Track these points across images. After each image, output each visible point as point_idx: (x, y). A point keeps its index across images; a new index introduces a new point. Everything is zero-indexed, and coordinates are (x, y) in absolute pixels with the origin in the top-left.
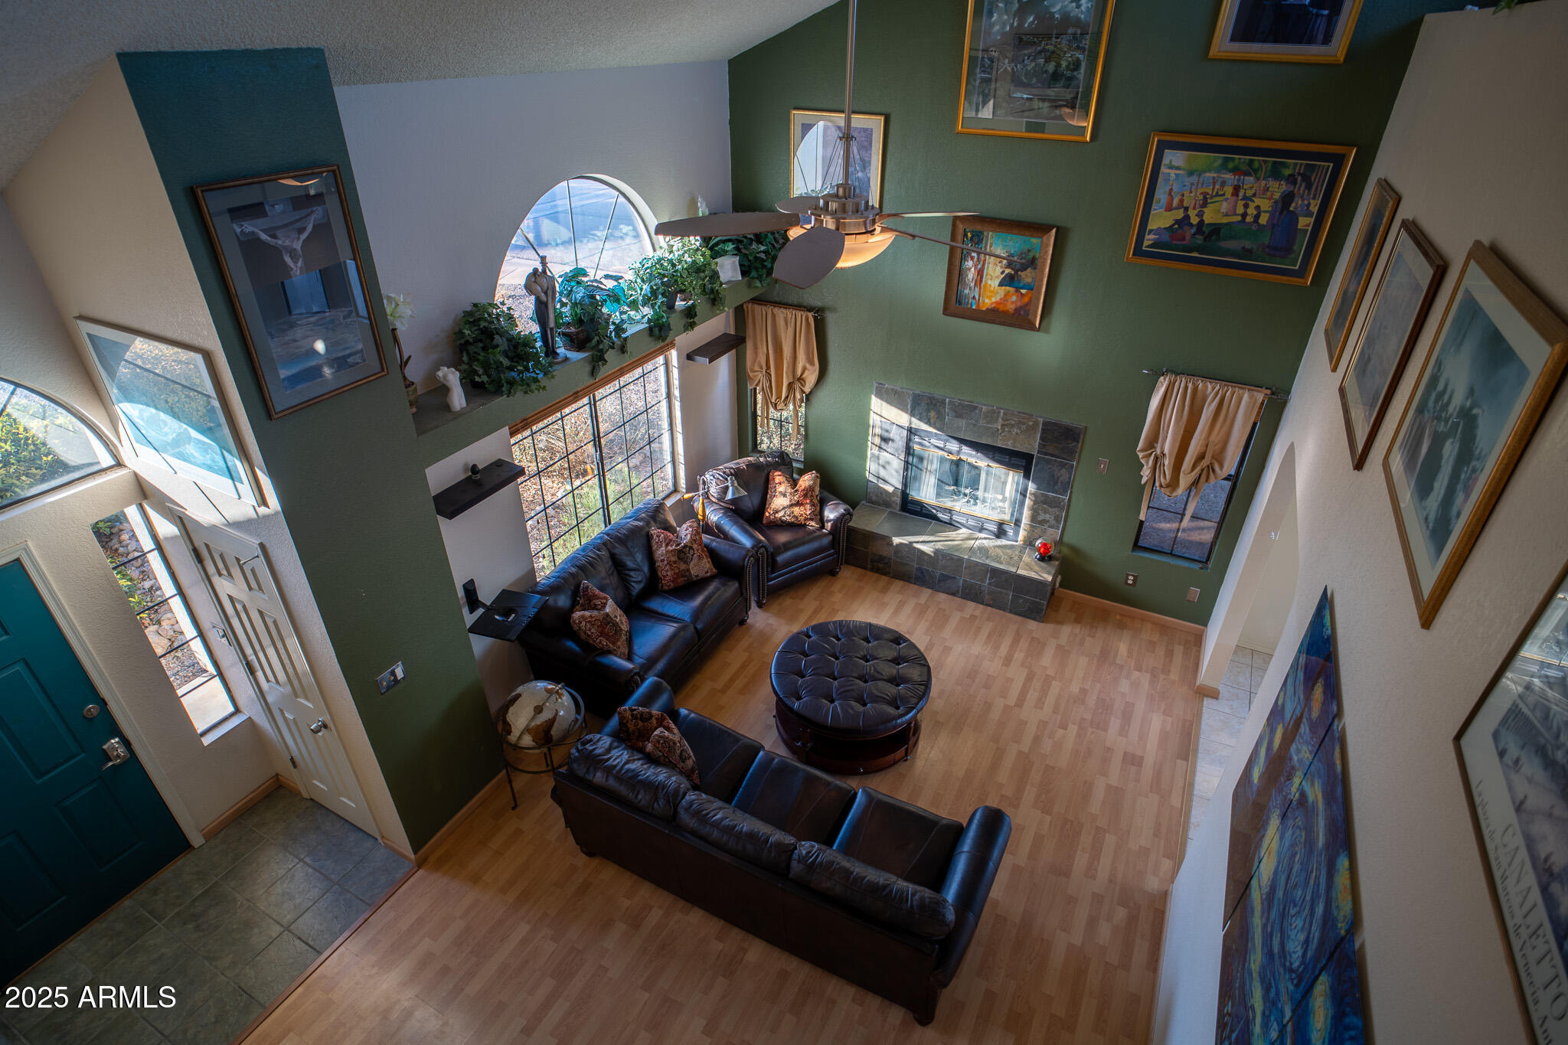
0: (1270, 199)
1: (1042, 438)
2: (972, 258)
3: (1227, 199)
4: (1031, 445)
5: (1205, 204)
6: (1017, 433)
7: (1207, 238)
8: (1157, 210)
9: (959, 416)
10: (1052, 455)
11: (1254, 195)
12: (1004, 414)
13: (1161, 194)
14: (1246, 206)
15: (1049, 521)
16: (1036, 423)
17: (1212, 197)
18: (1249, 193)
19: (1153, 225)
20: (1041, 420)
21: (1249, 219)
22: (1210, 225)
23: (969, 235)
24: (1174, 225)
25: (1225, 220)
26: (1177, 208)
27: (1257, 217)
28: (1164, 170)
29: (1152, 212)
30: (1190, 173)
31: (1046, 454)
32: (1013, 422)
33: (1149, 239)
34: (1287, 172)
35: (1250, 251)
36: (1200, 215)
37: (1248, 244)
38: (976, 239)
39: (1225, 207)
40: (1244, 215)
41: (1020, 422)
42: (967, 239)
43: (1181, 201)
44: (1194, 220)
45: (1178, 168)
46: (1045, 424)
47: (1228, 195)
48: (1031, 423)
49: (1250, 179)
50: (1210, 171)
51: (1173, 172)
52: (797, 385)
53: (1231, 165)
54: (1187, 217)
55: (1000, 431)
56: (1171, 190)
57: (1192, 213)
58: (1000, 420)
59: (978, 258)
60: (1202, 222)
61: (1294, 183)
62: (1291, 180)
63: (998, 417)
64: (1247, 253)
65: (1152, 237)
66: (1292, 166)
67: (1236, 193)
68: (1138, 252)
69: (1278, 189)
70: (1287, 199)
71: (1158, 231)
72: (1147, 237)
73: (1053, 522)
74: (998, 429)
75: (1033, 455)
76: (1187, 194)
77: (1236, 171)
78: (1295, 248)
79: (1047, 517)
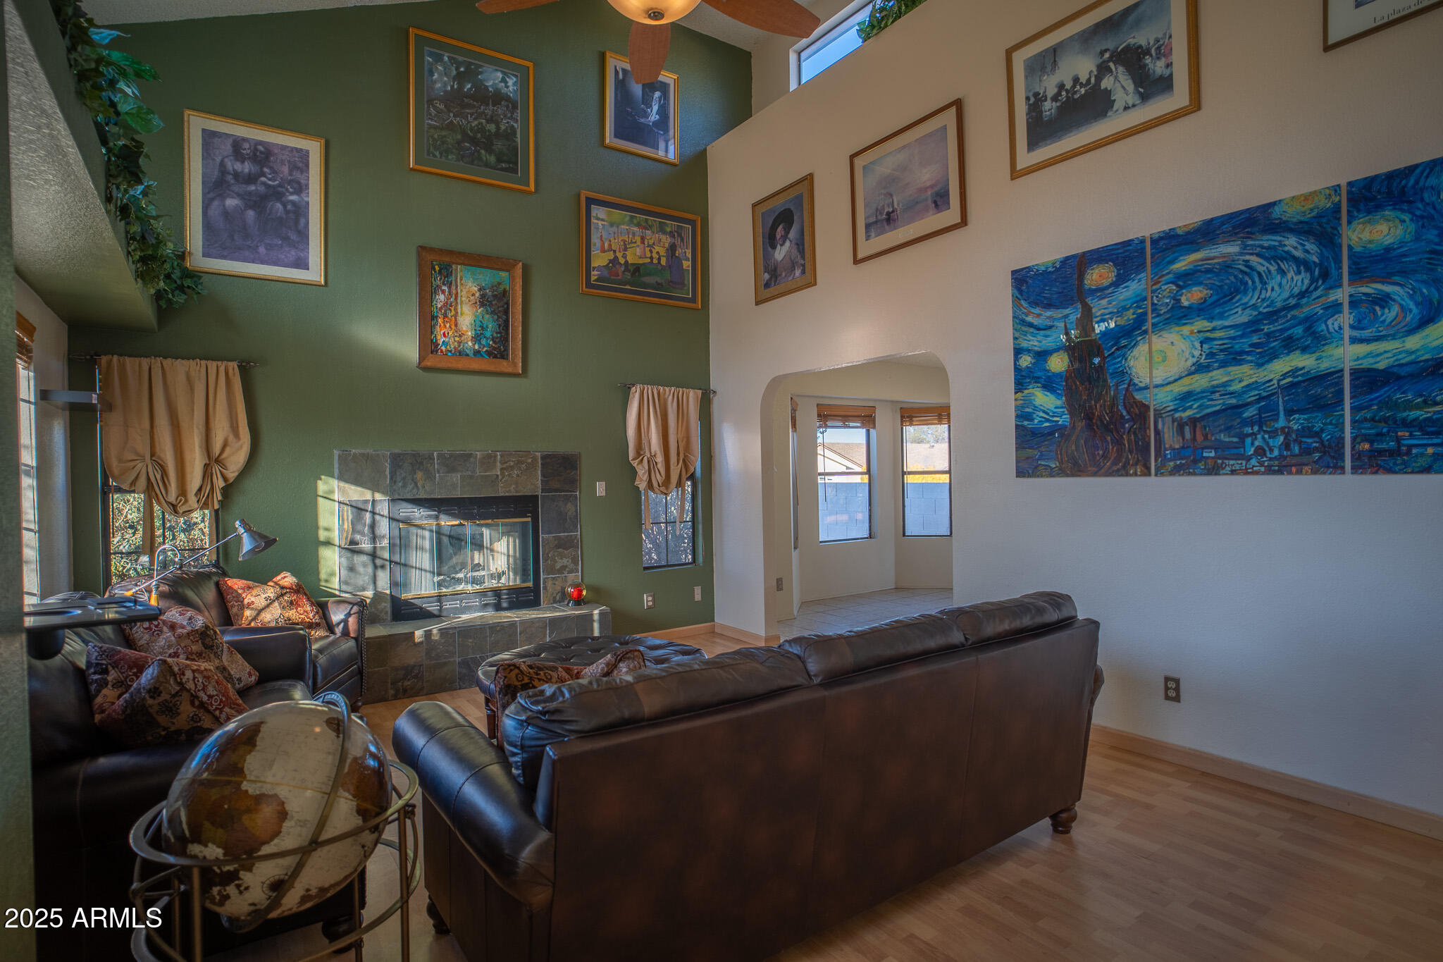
0: (664, 247)
1: (543, 475)
2: (443, 292)
3: (638, 246)
4: (533, 484)
5: (626, 249)
6: (518, 476)
7: (633, 274)
8: (595, 252)
9: (452, 470)
10: (556, 491)
11: (654, 244)
12: (501, 456)
13: (595, 239)
14: (651, 252)
15: (566, 566)
16: (535, 459)
17: (629, 244)
18: (651, 242)
19: (595, 264)
20: (539, 454)
21: (655, 261)
22: (632, 264)
23: (437, 268)
24: (608, 264)
25: (641, 261)
26: (608, 251)
27: (659, 259)
28: (594, 220)
29: (593, 253)
30: (612, 225)
31: (550, 491)
32: (512, 464)
33: (595, 274)
34: (668, 229)
35: (661, 284)
36: (624, 256)
37: (658, 279)
38: (444, 272)
39: (638, 251)
40: (651, 258)
41: (520, 462)
42: (435, 272)
43: (610, 245)
44: (622, 261)
45: (602, 220)
46: (543, 458)
47: (639, 243)
48: (530, 461)
49: (648, 232)
50: (623, 224)
51: (600, 223)
52: (216, 469)
53: (635, 221)
54: (616, 258)
55: (500, 477)
56: (601, 236)
57: (619, 255)
58: (498, 464)
59: (450, 292)
60: (626, 262)
61: (674, 237)
62: (671, 234)
63: (495, 461)
64: (659, 286)
65: (595, 273)
66: (671, 225)
67: (643, 242)
68: (589, 285)
69: (666, 240)
70: (672, 248)
71: (599, 268)
72: (593, 273)
73: (572, 566)
74: (497, 476)
75: (537, 496)
76: (613, 241)
77: (638, 225)
78: (686, 282)
79: (565, 561)
